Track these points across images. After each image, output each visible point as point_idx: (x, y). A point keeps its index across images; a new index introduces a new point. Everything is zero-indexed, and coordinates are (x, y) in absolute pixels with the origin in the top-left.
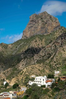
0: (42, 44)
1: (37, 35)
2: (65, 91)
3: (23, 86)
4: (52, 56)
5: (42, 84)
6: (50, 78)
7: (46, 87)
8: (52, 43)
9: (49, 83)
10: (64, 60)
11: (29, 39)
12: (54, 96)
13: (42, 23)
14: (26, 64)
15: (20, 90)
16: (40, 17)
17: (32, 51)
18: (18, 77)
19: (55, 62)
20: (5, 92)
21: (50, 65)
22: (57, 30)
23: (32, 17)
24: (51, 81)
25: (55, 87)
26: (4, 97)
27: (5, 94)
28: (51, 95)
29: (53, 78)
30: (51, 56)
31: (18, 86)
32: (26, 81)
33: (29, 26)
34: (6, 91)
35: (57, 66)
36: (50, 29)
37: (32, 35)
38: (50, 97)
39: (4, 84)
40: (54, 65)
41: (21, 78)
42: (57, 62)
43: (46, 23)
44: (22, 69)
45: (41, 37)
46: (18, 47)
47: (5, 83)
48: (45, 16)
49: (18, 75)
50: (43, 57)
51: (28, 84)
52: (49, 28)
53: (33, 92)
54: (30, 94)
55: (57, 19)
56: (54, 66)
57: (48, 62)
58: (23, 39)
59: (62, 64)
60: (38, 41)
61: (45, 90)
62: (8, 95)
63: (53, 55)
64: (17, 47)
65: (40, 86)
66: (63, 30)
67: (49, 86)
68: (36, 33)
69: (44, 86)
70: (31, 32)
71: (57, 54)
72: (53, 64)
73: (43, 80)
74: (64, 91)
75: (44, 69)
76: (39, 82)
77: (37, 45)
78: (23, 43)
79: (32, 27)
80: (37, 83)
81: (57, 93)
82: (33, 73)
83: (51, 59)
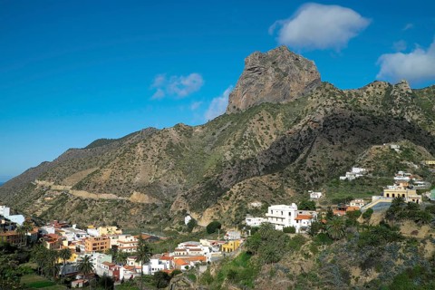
0: (275, 125)
1: (263, 105)
2: (345, 242)
3: (230, 227)
4: (301, 156)
5: (287, 225)
6: (307, 209)
7: (297, 231)
8: (302, 123)
9: (303, 221)
10: (333, 165)
11: (243, 114)
12: (317, 256)
13: (277, 73)
14: (238, 175)
15: (225, 237)
16: (271, 59)
17: (251, 142)
18: (218, 207)
19: (309, 170)
20: (190, 243)
21: (298, 178)
22: (311, 91)
23: (250, 59)
24: (311, 218)
25: (320, 231)
26: (190, 253)
27: (191, 248)
28: (311, 253)
29: (314, 209)
30: (298, 155)
31: (220, 227)
32: (238, 215)
33: (245, 81)
34: (191, 239)
35: (316, 180)
36: (295, 90)
37: (251, 103)
38: (307, 256)
39: (186, 223)
40: (306, 178)
41: (227, 207)
42: (315, 169)
43: (285, 75)
44: (228, 186)
45: (273, 108)
46: (218, 133)
47: (187, 219)
48: (283, 57)
49: (219, 201)
50: (280, 156)
51: (243, 223)
52: (294, 85)
53: (264, 243)
54: (256, 248)
55: (314, 63)
56: (308, 181)
57: (292, 171)
58: (229, 113)
59: (326, 175)
60: (265, 118)
61: (294, 239)
62: (200, 250)
63: (305, 152)
64: (214, 134)
65: (280, 228)
66: (327, 91)
67: (303, 229)
68: (262, 99)
69: (292, 230)
70: (248, 97)
71: (314, 150)
72: (305, 175)
73: (290, 214)
74: (344, 244)
75: (282, 187)
76: (280, 220)
77: (263, 128)
78: (229, 123)
79: (251, 83)
80: (274, 221)
81: (325, 247)
82: (255, 197)
83: (299, 162)
